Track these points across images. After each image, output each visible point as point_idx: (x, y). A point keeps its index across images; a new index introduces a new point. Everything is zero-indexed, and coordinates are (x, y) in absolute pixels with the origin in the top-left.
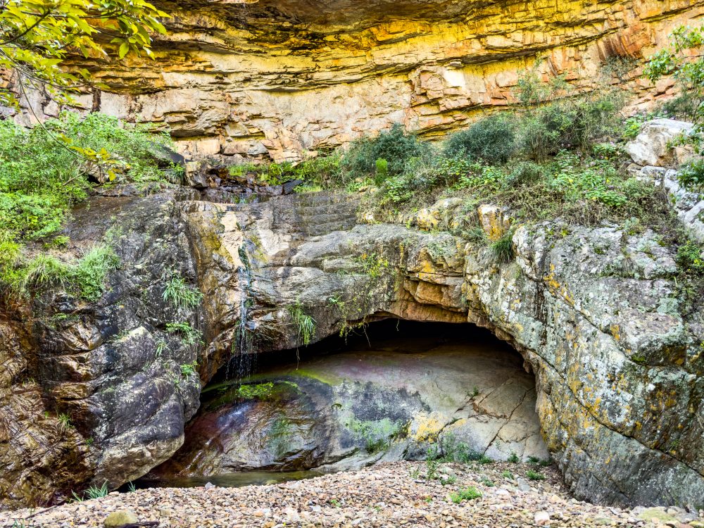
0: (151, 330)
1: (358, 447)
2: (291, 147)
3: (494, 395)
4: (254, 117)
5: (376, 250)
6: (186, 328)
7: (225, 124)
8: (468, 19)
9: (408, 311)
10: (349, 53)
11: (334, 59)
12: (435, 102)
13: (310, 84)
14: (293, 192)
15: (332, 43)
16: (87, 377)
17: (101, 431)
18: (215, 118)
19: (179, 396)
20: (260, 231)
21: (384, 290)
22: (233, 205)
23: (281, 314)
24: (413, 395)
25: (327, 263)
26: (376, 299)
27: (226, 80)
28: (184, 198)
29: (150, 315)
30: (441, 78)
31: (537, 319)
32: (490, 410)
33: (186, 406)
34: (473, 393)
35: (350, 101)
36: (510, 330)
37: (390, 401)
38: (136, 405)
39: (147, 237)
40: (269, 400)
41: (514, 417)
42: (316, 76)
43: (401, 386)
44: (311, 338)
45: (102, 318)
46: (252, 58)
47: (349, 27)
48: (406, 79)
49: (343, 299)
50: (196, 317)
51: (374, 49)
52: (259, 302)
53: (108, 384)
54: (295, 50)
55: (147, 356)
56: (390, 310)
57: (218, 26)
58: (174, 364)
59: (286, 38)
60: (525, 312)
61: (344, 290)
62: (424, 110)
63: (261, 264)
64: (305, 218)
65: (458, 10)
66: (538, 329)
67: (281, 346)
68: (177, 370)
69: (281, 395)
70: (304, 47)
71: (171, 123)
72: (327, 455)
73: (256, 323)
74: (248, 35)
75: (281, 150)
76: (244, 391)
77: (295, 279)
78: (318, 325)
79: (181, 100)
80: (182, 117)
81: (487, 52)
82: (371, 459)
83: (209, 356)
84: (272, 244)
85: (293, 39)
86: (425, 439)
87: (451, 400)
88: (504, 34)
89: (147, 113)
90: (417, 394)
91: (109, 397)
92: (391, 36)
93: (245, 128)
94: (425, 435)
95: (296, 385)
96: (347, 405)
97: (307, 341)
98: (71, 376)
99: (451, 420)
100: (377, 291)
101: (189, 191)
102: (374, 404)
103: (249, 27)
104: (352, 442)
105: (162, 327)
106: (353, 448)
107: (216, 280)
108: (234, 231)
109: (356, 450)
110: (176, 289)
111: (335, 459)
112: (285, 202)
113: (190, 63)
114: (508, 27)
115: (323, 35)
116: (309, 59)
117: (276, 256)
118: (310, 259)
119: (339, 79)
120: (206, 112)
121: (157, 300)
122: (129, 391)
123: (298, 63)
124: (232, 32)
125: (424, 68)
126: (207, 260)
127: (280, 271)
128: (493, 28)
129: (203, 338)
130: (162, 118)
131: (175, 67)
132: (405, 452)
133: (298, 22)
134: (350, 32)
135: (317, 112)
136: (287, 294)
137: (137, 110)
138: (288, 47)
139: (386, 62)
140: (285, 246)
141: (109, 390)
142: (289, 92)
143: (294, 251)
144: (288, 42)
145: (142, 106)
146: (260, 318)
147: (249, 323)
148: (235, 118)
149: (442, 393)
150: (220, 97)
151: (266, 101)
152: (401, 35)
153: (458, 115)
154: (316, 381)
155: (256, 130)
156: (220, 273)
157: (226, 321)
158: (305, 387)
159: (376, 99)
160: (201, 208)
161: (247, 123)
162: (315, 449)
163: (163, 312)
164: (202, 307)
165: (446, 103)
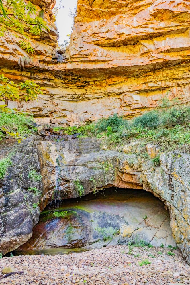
0: (22, 190)
1: (100, 238)
2: (76, 121)
3: (153, 218)
4: (63, 110)
5: (108, 160)
6: (35, 189)
7: (53, 112)
8: (141, 77)
9: (120, 184)
10: (98, 88)
11: (93, 90)
12: (129, 106)
13: (84, 99)
14: (76, 138)
15: (92, 84)
17: (1, 230)
18: (49, 110)
19: (31, 216)
20: (64, 152)
21: (111, 176)
22: (54, 142)
23: (71, 184)
24: (122, 218)
25: (89, 165)
26: (107, 179)
27: (54, 97)
28: (37, 140)
29: (22, 184)
30: (132, 97)
31: (170, 189)
32: (152, 225)
33: (34, 220)
34: (145, 217)
35: (98, 105)
36: (159, 193)
37: (112, 220)
38: (15, 220)
39: (23, 154)
40: (66, 218)
41: (161, 228)
42: (86, 96)
43: (117, 214)
44: (82, 194)
45: (4, 185)
46: (63, 89)
47: (98, 79)
48: (119, 98)
49: (95, 179)
50: (39, 185)
51: (107, 87)
52: (63, 180)
53: (5, 211)
54: (79, 87)
55: (21, 200)
56: (113, 184)
57: (52, 78)
58: (30, 203)
59: (76, 82)
60: (165, 186)
61: (96, 175)
62: (125, 108)
63: (64, 165)
64: (81, 147)
65: (137, 74)
66: (170, 193)
67: (71, 197)
68: (31, 206)
69: (70, 216)
70: (82, 86)
71: (33, 112)
72: (87, 241)
73: (62, 188)
74: (62, 81)
75: (73, 122)
76: (56, 214)
77: (77, 171)
78: (85, 189)
80: (37, 110)
81: (148, 88)
82: (105, 244)
83: (44, 200)
84: (68, 157)
85: (78, 83)
86: (126, 236)
87: (136, 220)
88: (154, 82)
89: (24, 108)
90: (123, 217)
91: (5, 217)
92: (113, 83)
93: (60, 114)
94: (126, 234)
95: (76, 212)
96: (96, 221)
97: (81, 195)
99: (136, 228)
100: (108, 176)
101: (39, 137)
102: (106, 221)
103: (62, 78)
104: (98, 236)
105: (26, 189)
106: (98, 239)
107: (47, 171)
108: (54, 152)
109: (99, 239)
110: (33, 174)
111: (91, 243)
112: (73, 141)
114: (156, 79)
115: (89, 82)
116: (84, 90)
117: (70, 162)
118: (83, 163)
119: (94, 97)
120: (46, 108)
121: (25, 179)
122: (12, 214)
123: (80, 91)
124: (56, 80)
125: (125, 94)
126: (44, 163)
128: (150, 80)
129: (42, 193)
130: (30, 110)
132: (119, 241)
133: (80, 77)
134: (99, 81)
135: (86, 108)
136: (73, 176)
137: (21, 107)
138: (76, 86)
139: (111, 91)
140: (73, 158)
141: (5, 214)
142: (76, 101)
143: (77, 160)
144: (76, 84)
145: (23, 105)
146: (63, 186)
147: (59, 187)
148: (56, 110)
149: (133, 217)
150: (51, 103)
151: (68, 104)
152: (117, 82)
153: (138, 110)
154: (84, 211)
155: (64, 115)
156: (49, 168)
157: (50, 187)
158: (80, 213)
159: (108, 104)
160: (43, 143)
161: (60, 112)
162: (83, 239)
163: (27, 183)
164: (42, 181)
165: (133, 106)
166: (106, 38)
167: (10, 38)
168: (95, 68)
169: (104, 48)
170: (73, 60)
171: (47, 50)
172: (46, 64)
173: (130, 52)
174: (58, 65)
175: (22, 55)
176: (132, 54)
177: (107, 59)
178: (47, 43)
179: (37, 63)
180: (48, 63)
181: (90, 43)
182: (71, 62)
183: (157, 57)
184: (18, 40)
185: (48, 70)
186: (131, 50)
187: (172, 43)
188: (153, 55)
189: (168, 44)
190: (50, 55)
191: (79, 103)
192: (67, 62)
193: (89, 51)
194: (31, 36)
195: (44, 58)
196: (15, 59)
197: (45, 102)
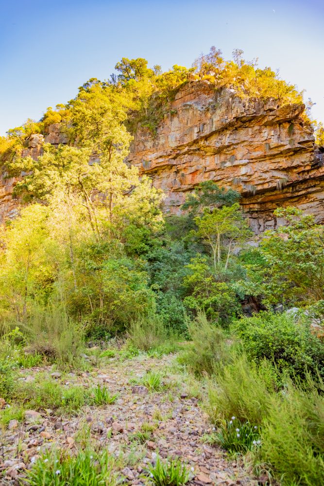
167: (265, 168)
171: (303, 161)
172: (306, 173)
174: (320, 169)
175: (279, 178)
178: (303, 152)
179: (296, 177)
180: (308, 171)
184: (273, 166)
185: (310, 179)
190: (309, 163)
194: (285, 155)
195: (302, 169)
196: (274, 185)
197: (314, 210)
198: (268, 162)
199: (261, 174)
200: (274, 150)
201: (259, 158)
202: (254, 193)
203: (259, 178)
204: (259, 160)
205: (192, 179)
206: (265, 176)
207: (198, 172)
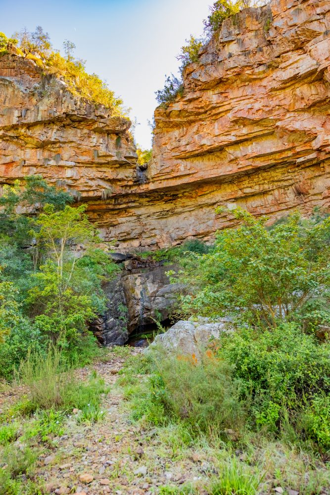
0: (115, 319)
2: (167, 241)
4: (152, 229)
5: (180, 291)
6: (123, 318)
7: (142, 234)
8: (235, 182)
10: (188, 200)
11: (182, 203)
12: (225, 217)
13: (174, 214)
14: (163, 265)
15: (181, 197)
16: (101, 331)
17: (105, 342)
18: (137, 232)
19: (122, 336)
20: (148, 284)
22: (140, 274)
23: (152, 312)
25: (166, 296)
27: (141, 217)
28: (124, 276)
29: (115, 315)
30: (226, 207)
33: (124, 338)
35: (191, 218)
38: (112, 337)
39: (113, 294)
42: (176, 210)
45: (104, 316)
46: (150, 207)
48: (212, 208)
49: (170, 307)
50: (127, 315)
51: (198, 198)
52: (146, 309)
53: (106, 332)
54: (166, 202)
55: (114, 325)
57: (136, 199)
58: (121, 327)
61: (170, 304)
62: (221, 220)
63: (147, 296)
65: (229, 180)
67: (152, 322)
68: (122, 329)
70: (170, 200)
71: (121, 237)
73: (145, 316)
74: (148, 199)
75: (162, 243)
76: (143, 336)
77: (157, 301)
78: (163, 315)
79: (124, 228)
80: (125, 234)
81: (245, 195)
83: (131, 325)
84: (151, 288)
85: (165, 198)
88: (251, 187)
89: (112, 234)
91: (106, 335)
92: (204, 193)
93: (149, 234)
98: (98, 330)
101: (126, 272)
103: (147, 197)
105: (118, 318)
107: (132, 303)
108: (139, 285)
110: (121, 308)
112: (159, 270)
113: (127, 213)
114: (252, 184)
115: (177, 194)
116: (173, 204)
117: (152, 293)
118: (161, 294)
119: (185, 211)
120: (134, 230)
121: (116, 311)
122: (110, 334)
123: (168, 207)
124: (141, 200)
125: (219, 204)
126: (130, 297)
127: (153, 298)
128: (245, 186)
129: (129, 320)
130: (118, 235)
131: (122, 216)
133: (167, 192)
134: (188, 192)
135: (177, 224)
136: (154, 306)
137: (109, 233)
138: (164, 201)
139: (203, 203)
140: (156, 289)
142: (166, 218)
143: (157, 291)
144: (163, 200)
145: (111, 231)
146: (146, 314)
148: (145, 231)
150: (139, 224)
151: (157, 223)
152: (208, 192)
153: (236, 221)
155: (153, 234)
156: (135, 301)
157: (136, 315)
159: (201, 217)
160: (130, 278)
161: (150, 232)
163: (118, 314)
164: (128, 312)
165: (230, 217)
166: (187, 152)
167: (92, 175)
168: (180, 184)
169: (187, 160)
170: (155, 179)
171: (127, 175)
172: (128, 188)
173: (217, 159)
174: (140, 186)
175: (104, 188)
176: (219, 162)
177: (191, 172)
178: (128, 167)
179: (120, 190)
180: (130, 186)
181: (170, 159)
182: (153, 182)
183: (245, 165)
184: (99, 175)
185: (132, 194)
186: (218, 157)
187: (259, 148)
188: (241, 162)
189: (254, 151)
190: (132, 178)
191: (170, 219)
192: (149, 183)
193: (170, 168)
194: (111, 166)
195: (125, 183)
196: (99, 194)
197: (132, 224)
198: (94, 169)
199: (87, 181)
200: (101, 158)
201: (87, 164)
202: (79, 199)
203: (85, 184)
204: (85, 165)
205: (5, 171)
206: (91, 183)
207: (14, 165)
